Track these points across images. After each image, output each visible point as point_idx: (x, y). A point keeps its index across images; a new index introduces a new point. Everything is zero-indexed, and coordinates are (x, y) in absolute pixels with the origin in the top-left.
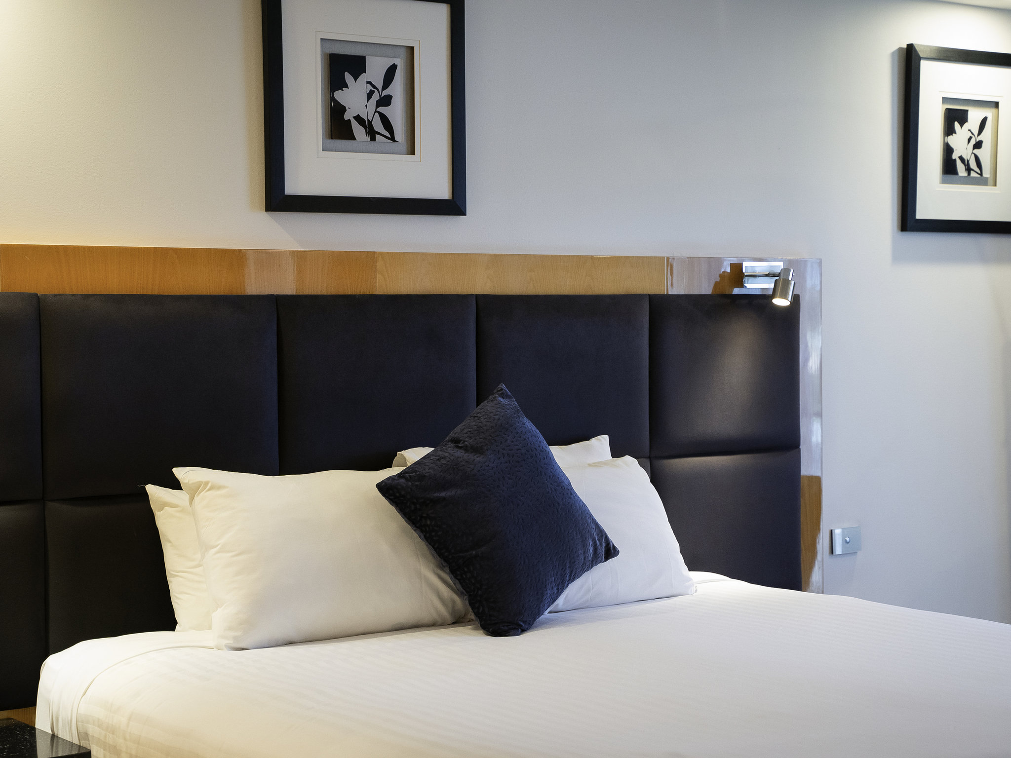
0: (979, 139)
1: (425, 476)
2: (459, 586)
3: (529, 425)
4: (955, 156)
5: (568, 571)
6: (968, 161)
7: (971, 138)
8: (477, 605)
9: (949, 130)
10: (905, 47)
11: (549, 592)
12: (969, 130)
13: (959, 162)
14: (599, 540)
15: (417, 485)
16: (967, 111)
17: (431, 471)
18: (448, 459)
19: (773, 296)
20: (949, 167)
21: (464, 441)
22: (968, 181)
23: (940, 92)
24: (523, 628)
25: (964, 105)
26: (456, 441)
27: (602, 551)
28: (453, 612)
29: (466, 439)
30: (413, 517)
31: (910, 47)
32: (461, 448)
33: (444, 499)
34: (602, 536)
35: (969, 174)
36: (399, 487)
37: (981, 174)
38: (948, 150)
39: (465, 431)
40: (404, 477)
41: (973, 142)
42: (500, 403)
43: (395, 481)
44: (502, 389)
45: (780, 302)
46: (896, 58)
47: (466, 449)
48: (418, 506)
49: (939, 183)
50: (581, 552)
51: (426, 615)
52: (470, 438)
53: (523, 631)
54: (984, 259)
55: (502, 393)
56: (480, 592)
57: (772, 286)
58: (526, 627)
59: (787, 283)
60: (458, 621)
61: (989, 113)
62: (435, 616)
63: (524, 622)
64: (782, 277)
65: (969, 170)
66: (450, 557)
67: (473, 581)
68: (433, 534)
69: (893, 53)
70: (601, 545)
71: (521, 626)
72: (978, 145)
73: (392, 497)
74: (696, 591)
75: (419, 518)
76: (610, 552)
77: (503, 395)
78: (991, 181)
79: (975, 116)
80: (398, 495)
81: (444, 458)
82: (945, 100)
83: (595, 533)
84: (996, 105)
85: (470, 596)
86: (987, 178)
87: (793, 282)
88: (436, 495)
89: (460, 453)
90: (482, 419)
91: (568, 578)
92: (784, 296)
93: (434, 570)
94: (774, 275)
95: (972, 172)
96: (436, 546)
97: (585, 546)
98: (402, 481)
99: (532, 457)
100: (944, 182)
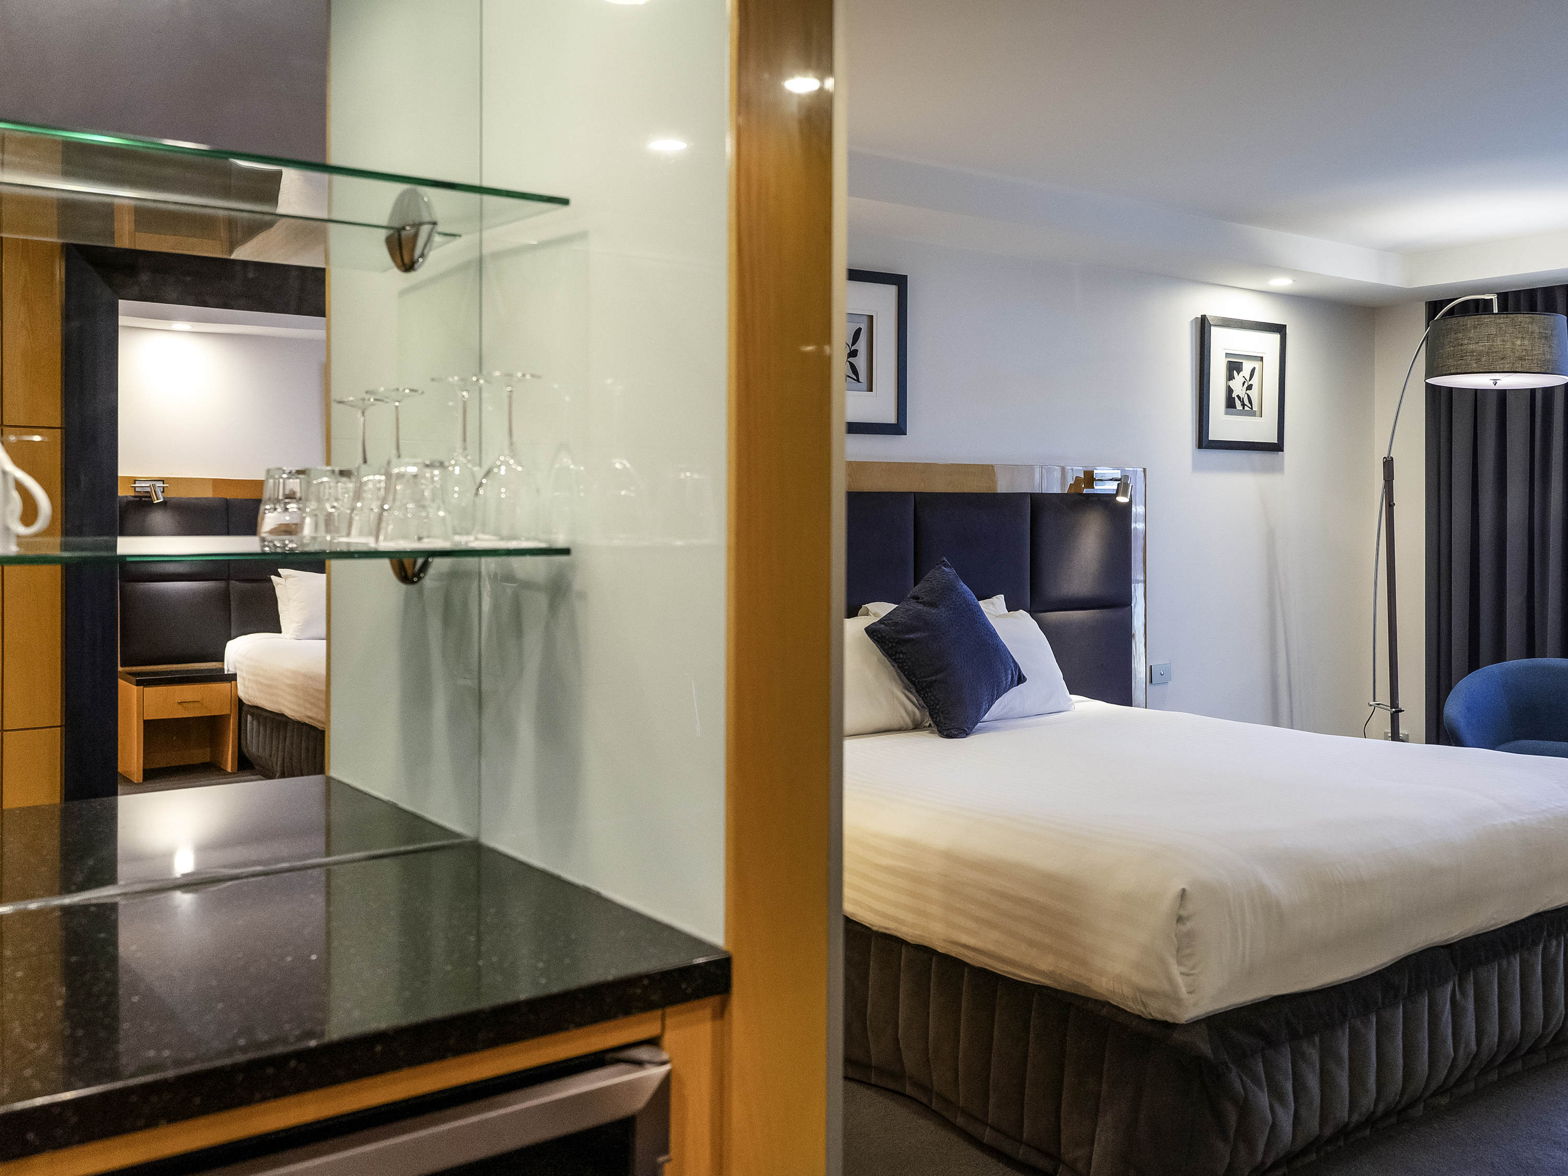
0: (1250, 383)
1: (898, 623)
2: (922, 702)
3: (965, 587)
4: (1234, 395)
5: (996, 692)
6: (1243, 399)
7: (1245, 382)
8: (935, 716)
9: (1230, 377)
10: (1200, 317)
11: (984, 707)
12: (1244, 377)
13: (1236, 398)
14: (1015, 670)
15: (893, 629)
16: (1242, 363)
17: (902, 619)
18: (913, 611)
19: (1117, 494)
20: (1230, 403)
21: (923, 598)
22: (1243, 413)
23: (1224, 349)
24: (967, 733)
25: (1240, 359)
26: (916, 598)
27: (1016, 678)
28: (914, 721)
29: (924, 597)
30: (890, 652)
31: (1203, 319)
32: (920, 603)
33: (913, 639)
34: (1016, 668)
35: (1244, 408)
36: (881, 631)
37: (1252, 409)
38: (1230, 391)
39: (922, 591)
40: (883, 623)
41: (1246, 385)
42: (944, 571)
43: (878, 626)
44: (944, 561)
45: (1121, 499)
46: (1194, 324)
47: (924, 603)
48: (894, 645)
49: (1223, 414)
50: (1004, 679)
51: (895, 722)
52: (927, 596)
53: (967, 735)
54: (1254, 470)
55: (945, 564)
56: (938, 707)
57: (1116, 487)
58: (969, 732)
59: (1126, 485)
60: (917, 727)
61: (1256, 364)
62: (902, 723)
63: (968, 728)
64: (1122, 482)
65: (1243, 405)
66: (917, 681)
67: (933, 698)
68: (905, 664)
69: (1192, 321)
70: (1016, 674)
71: (966, 731)
72: (1250, 387)
73: (876, 638)
74: (1075, 708)
75: (894, 653)
76: (1021, 679)
77: (945, 565)
78: (1258, 413)
79: (1247, 366)
80: (880, 636)
81: (910, 610)
82: (1227, 355)
83: (1012, 665)
84: (1261, 359)
85: (930, 709)
86: (1255, 411)
87: (1131, 485)
88: (907, 636)
89: (920, 607)
90: (933, 582)
91: (995, 697)
92: (1125, 494)
93: (902, 691)
94: (1116, 480)
95: (1245, 406)
96: (906, 673)
97: (1006, 675)
98: (883, 626)
99: (970, 610)
100: (1226, 413)
